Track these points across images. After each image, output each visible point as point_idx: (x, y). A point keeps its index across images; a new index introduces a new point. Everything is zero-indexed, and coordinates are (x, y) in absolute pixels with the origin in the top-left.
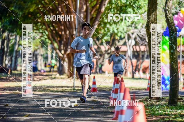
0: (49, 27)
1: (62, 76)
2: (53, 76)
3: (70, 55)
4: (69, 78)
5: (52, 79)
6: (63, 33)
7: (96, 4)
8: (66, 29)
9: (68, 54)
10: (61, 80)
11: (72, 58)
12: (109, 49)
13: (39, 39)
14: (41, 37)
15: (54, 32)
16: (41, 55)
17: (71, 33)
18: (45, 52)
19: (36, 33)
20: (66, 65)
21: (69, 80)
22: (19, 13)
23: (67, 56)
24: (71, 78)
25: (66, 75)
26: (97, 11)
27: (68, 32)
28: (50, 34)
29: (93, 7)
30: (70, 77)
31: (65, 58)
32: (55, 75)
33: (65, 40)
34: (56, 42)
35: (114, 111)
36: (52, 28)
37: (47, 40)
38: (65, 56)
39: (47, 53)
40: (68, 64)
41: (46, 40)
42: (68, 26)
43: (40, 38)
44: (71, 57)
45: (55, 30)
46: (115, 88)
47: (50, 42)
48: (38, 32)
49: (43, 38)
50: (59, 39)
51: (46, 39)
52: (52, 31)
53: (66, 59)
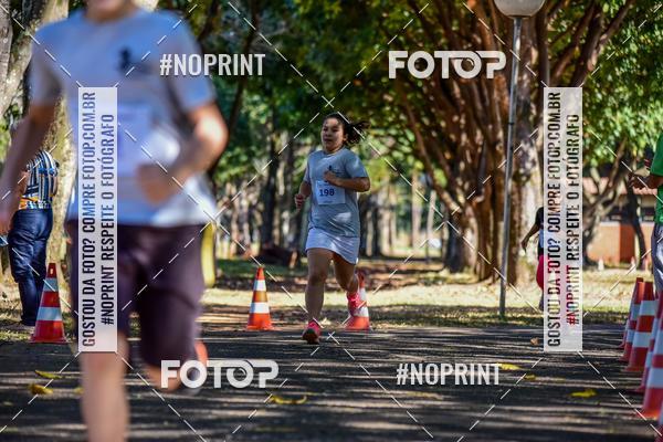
0: (418, 119)
1: (458, 276)
2: (431, 275)
3: (487, 206)
4: (480, 280)
5: (427, 283)
6: (464, 138)
7: (572, 46)
8: (474, 123)
9: (479, 204)
10: (457, 288)
11: (491, 217)
12: (607, 189)
13: (385, 155)
14: (393, 148)
15: (434, 134)
16: (392, 208)
17: (491, 136)
18: (401, 199)
19: (376, 136)
20: (471, 239)
21: (481, 287)
22: (325, 75)
23: (474, 210)
24: (490, 280)
25: (472, 270)
26: (573, 68)
27: (479, 136)
28: (420, 139)
29: (561, 55)
30: (486, 278)
31: (470, 216)
32: (437, 272)
33: (469, 160)
34: (440, 166)
35: (644, 388)
36: (426, 121)
37: (411, 160)
38: (469, 210)
39: (409, 203)
40: (479, 236)
41: (405, 160)
42: (480, 114)
43: (390, 154)
44: (488, 215)
45: (438, 128)
46: (641, 313)
47: (419, 165)
48: (381, 132)
49: (396, 154)
50: (448, 156)
51: (406, 155)
52: (426, 130)
53: (473, 221)
